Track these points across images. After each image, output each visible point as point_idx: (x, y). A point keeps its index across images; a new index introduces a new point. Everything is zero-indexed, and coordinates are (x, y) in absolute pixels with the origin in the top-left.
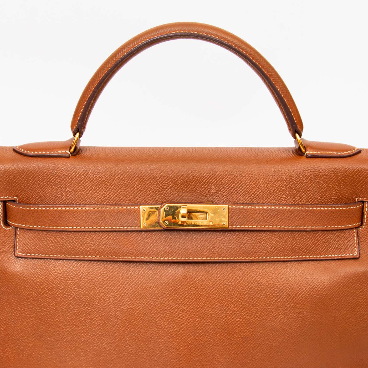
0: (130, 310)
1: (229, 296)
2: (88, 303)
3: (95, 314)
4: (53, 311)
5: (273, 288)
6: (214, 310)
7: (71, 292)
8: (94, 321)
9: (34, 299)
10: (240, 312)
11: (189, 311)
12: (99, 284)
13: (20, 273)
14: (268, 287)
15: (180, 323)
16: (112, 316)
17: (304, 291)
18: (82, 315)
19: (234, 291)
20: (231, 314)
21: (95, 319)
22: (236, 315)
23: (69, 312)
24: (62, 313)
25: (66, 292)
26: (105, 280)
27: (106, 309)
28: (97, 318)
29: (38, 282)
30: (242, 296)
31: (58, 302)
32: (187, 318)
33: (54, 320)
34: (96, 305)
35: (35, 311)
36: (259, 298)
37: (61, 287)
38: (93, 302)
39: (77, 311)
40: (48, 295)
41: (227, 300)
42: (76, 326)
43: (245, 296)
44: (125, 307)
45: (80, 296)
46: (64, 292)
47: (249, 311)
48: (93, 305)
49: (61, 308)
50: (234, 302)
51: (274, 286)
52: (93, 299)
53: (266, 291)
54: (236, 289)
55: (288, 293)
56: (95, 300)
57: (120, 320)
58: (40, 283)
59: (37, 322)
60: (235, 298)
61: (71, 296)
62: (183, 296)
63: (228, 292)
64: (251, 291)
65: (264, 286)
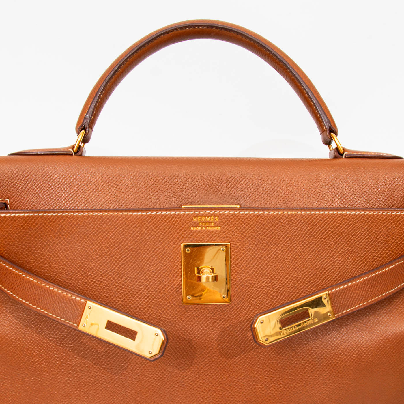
0: (141, 382)
1: (259, 365)
2: (90, 373)
3: (98, 386)
4: (49, 381)
5: (311, 356)
6: (241, 382)
7: (70, 360)
8: (98, 393)
9: (27, 368)
10: (271, 383)
11: (212, 383)
12: (102, 351)
13: (8, 337)
14: (305, 354)
15: (200, 396)
16: (120, 388)
17: (347, 357)
18: (84, 387)
19: (265, 359)
20: (261, 385)
21: (99, 392)
22: (267, 387)
23: (68, 383)
24: (60, 384)
25: (64, 360)
26: (109, 348)
27: (111, 380)
28: (101, 390)
29: (30, 348)
30: (274, 365)
31: (55, 371)
32: (209, 391)
33: (51, 392)
34: (100, 376)
35: (28, 381)
36: (295, 367)
37: (57, 355)
38: (97, 372)
39: (78, 382)
40: (42, 363)
41: (257, 369)
42: (77, 399)
43: (278, 365)
44: (134, 379)
45: (81, 365)
46: (62, 361)
47: (283, 381)
48: (97, 375)
49: (59, 379)
50: (265, 372)
51: (312, 353)
52: (97, 369)
53: (303, 359)
54: (268, 357)
55: (329, 361)
56: (98, 370)
57: (129, 393)
58: (33, 349)
59: (31, 393)
60: (266, 368)
61: (70, 365)
62: (204, 366)
63: (258, 361)
64: (285, 360)
65: (300, 353)
